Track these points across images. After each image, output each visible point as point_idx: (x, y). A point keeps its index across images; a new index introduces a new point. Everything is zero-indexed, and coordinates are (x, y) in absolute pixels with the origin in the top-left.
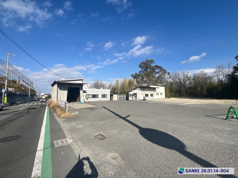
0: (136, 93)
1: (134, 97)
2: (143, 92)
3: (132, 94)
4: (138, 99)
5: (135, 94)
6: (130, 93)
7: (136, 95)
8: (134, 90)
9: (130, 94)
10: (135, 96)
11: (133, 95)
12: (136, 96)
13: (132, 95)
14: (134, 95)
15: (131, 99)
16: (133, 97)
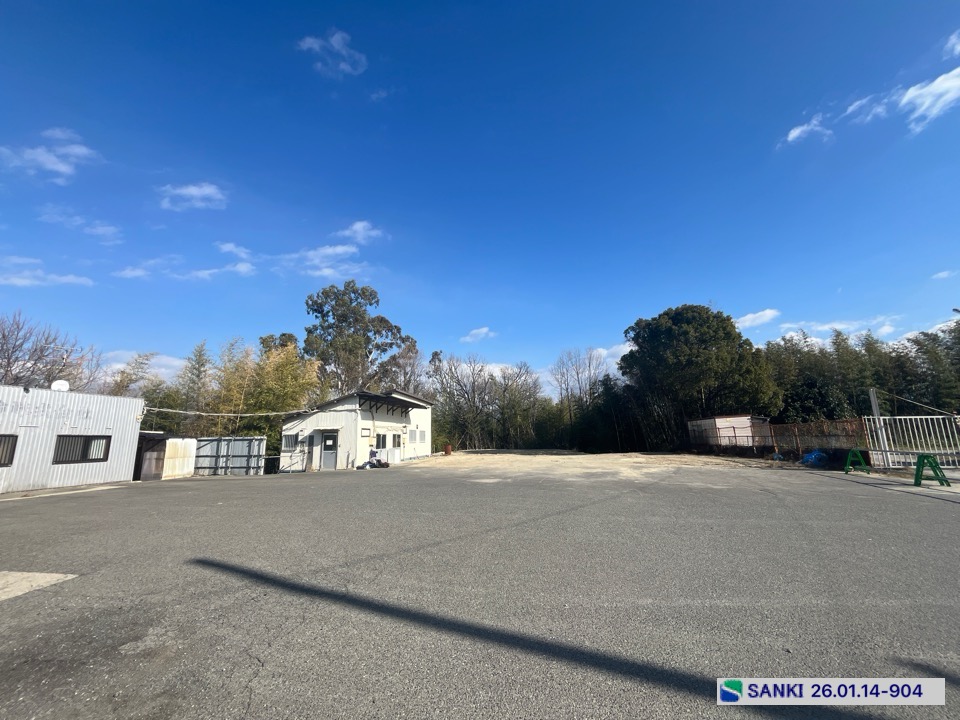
0: (336, 431)
1: (317, 450)
2: (369, 424)
3: (307, 433)
4: (341, 465)
5: (329, 438)
6: (290, 429)
7: (330, 442)
8: (322, 411)
9: (293, 432)
10: (327, 448)
11: (311, 441)
12: (334, 447)
13: (302, 442)
14: (317, 439)
15: (299, 467)
16: (310, 453)
